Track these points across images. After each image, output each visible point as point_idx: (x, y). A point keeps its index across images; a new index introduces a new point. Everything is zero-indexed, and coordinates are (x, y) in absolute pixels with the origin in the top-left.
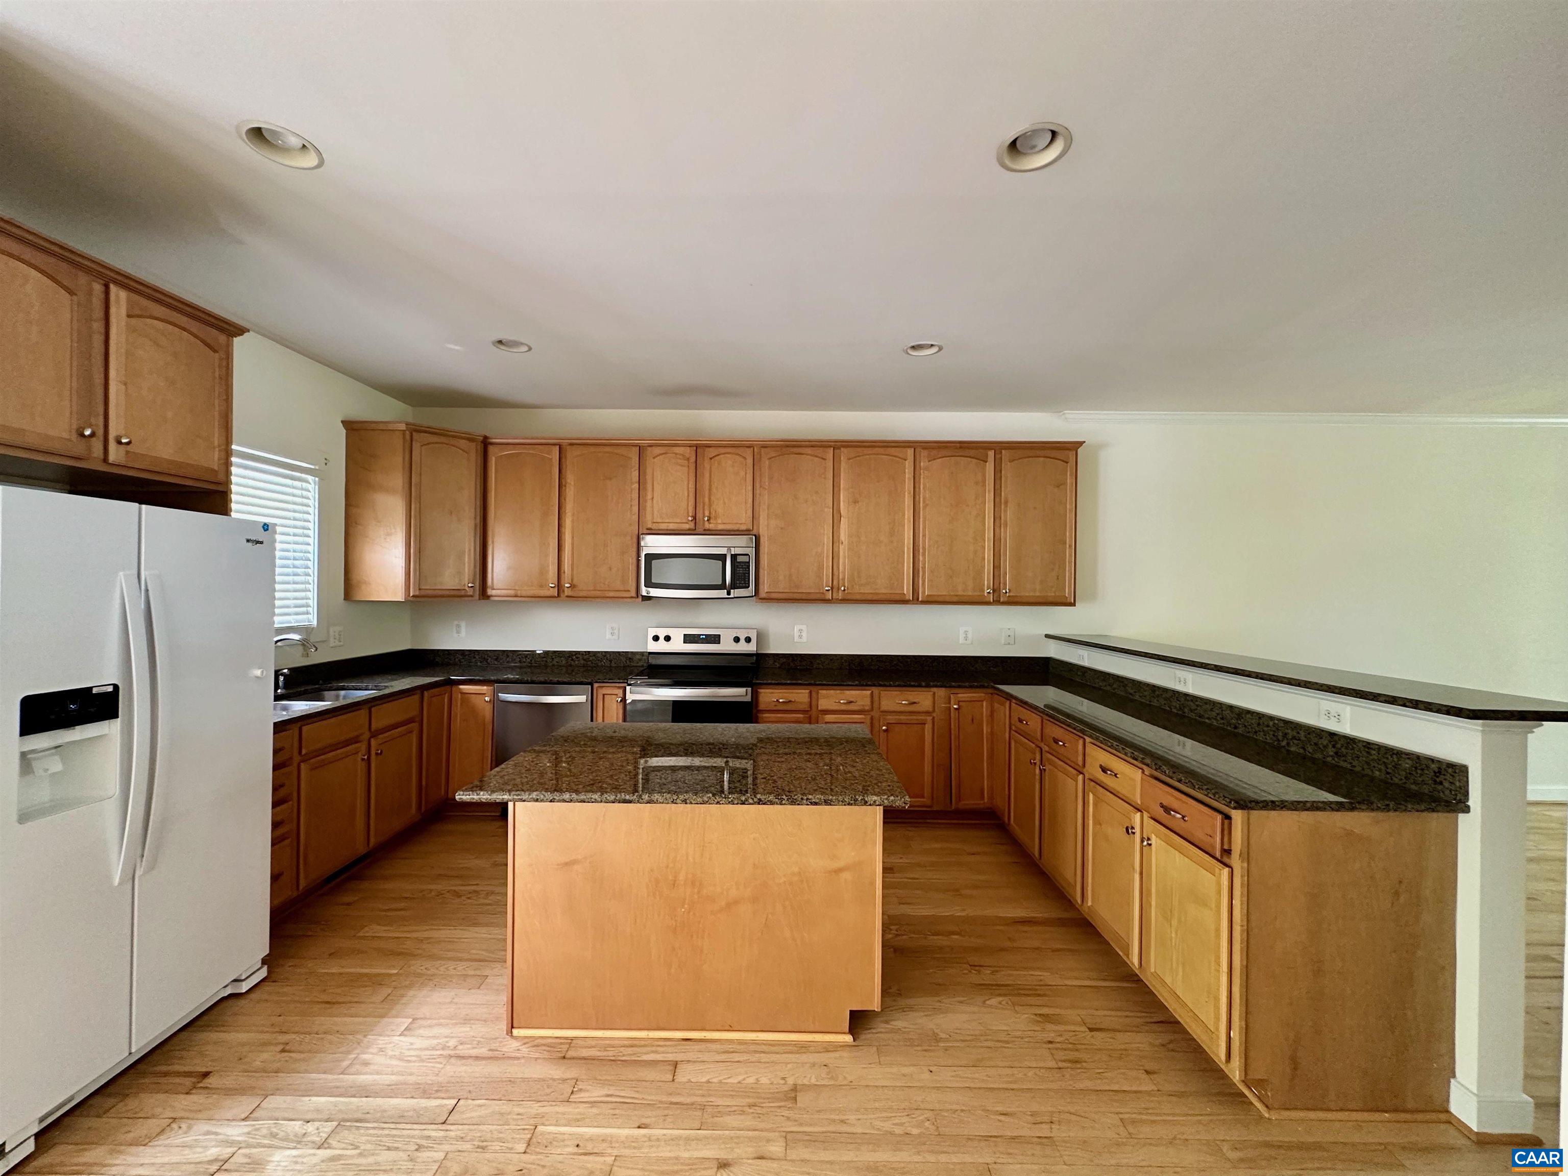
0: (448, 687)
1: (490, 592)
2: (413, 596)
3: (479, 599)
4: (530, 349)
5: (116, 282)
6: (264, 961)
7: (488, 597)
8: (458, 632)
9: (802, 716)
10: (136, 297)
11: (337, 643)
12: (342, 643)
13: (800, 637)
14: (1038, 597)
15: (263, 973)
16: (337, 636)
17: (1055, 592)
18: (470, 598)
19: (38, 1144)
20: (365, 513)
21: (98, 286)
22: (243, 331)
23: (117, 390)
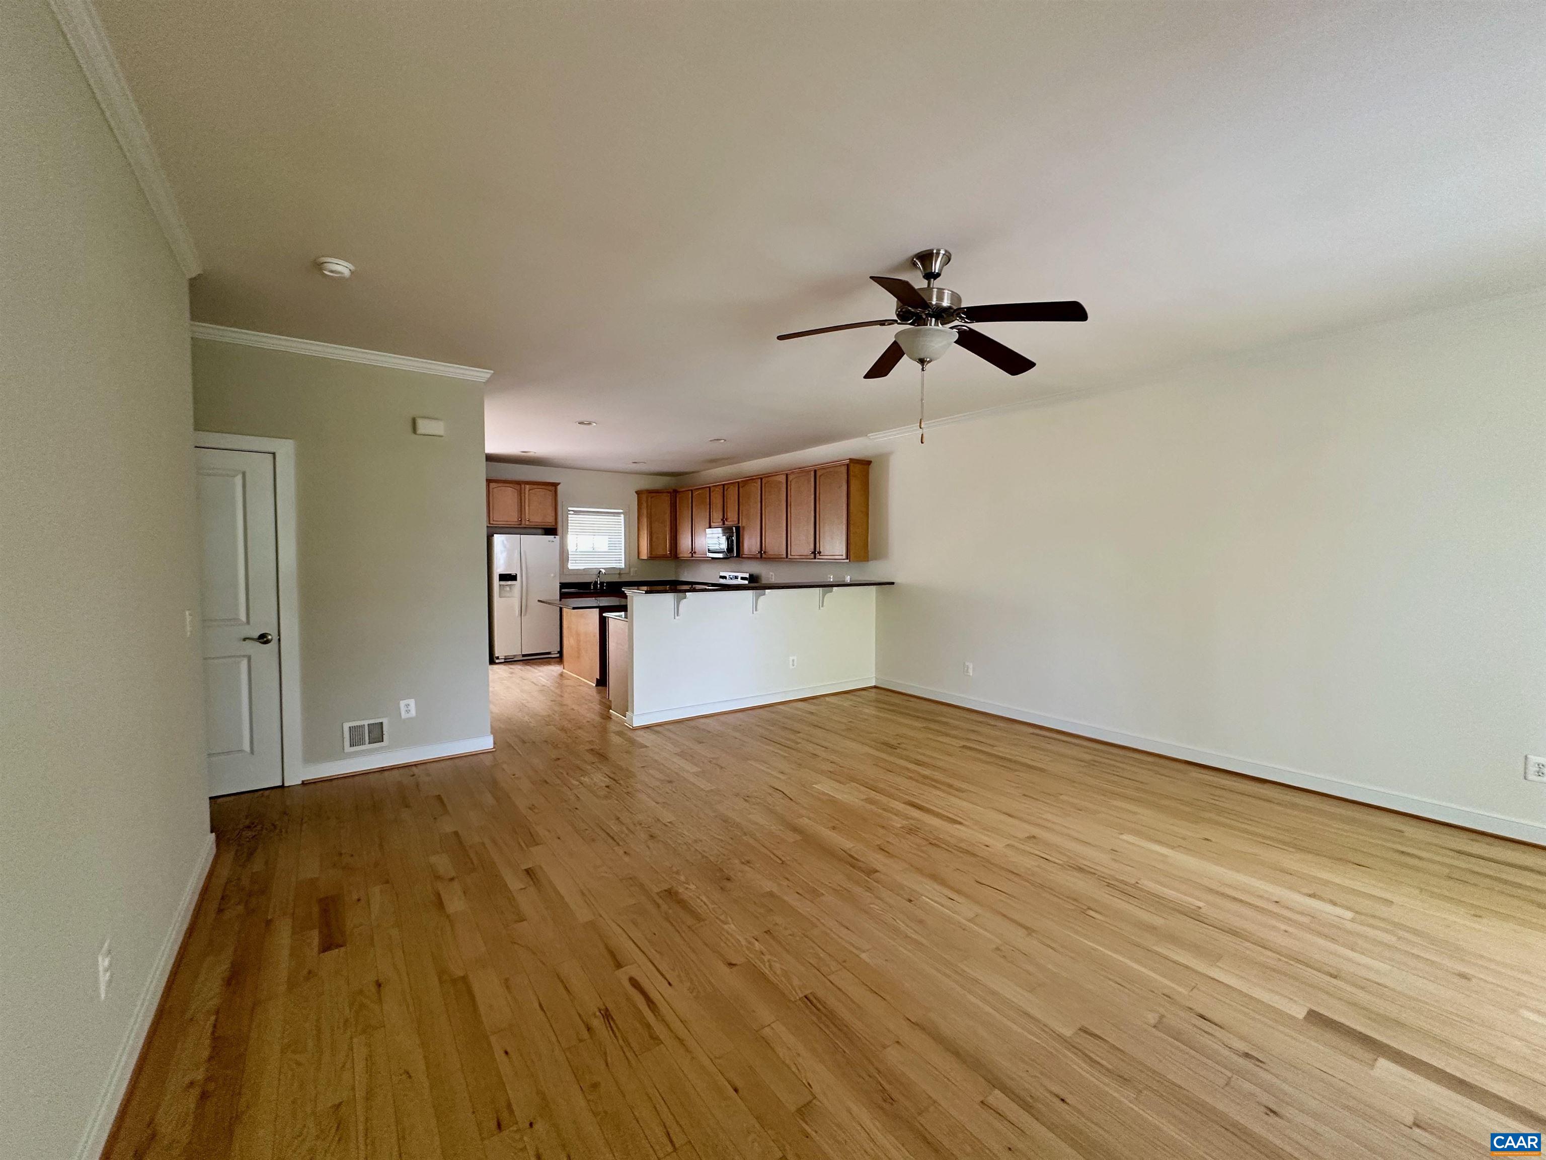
1: (677, 556)
2: (651, 557)
3: (673, 559)
5: (527, 484)
7: (678, 558)
10: (531, 485)
18: (670, 559)
19: (505, 662)
20: (640, 526)
21: (523, 486)
22: (559, 484)
23: (527, 508)
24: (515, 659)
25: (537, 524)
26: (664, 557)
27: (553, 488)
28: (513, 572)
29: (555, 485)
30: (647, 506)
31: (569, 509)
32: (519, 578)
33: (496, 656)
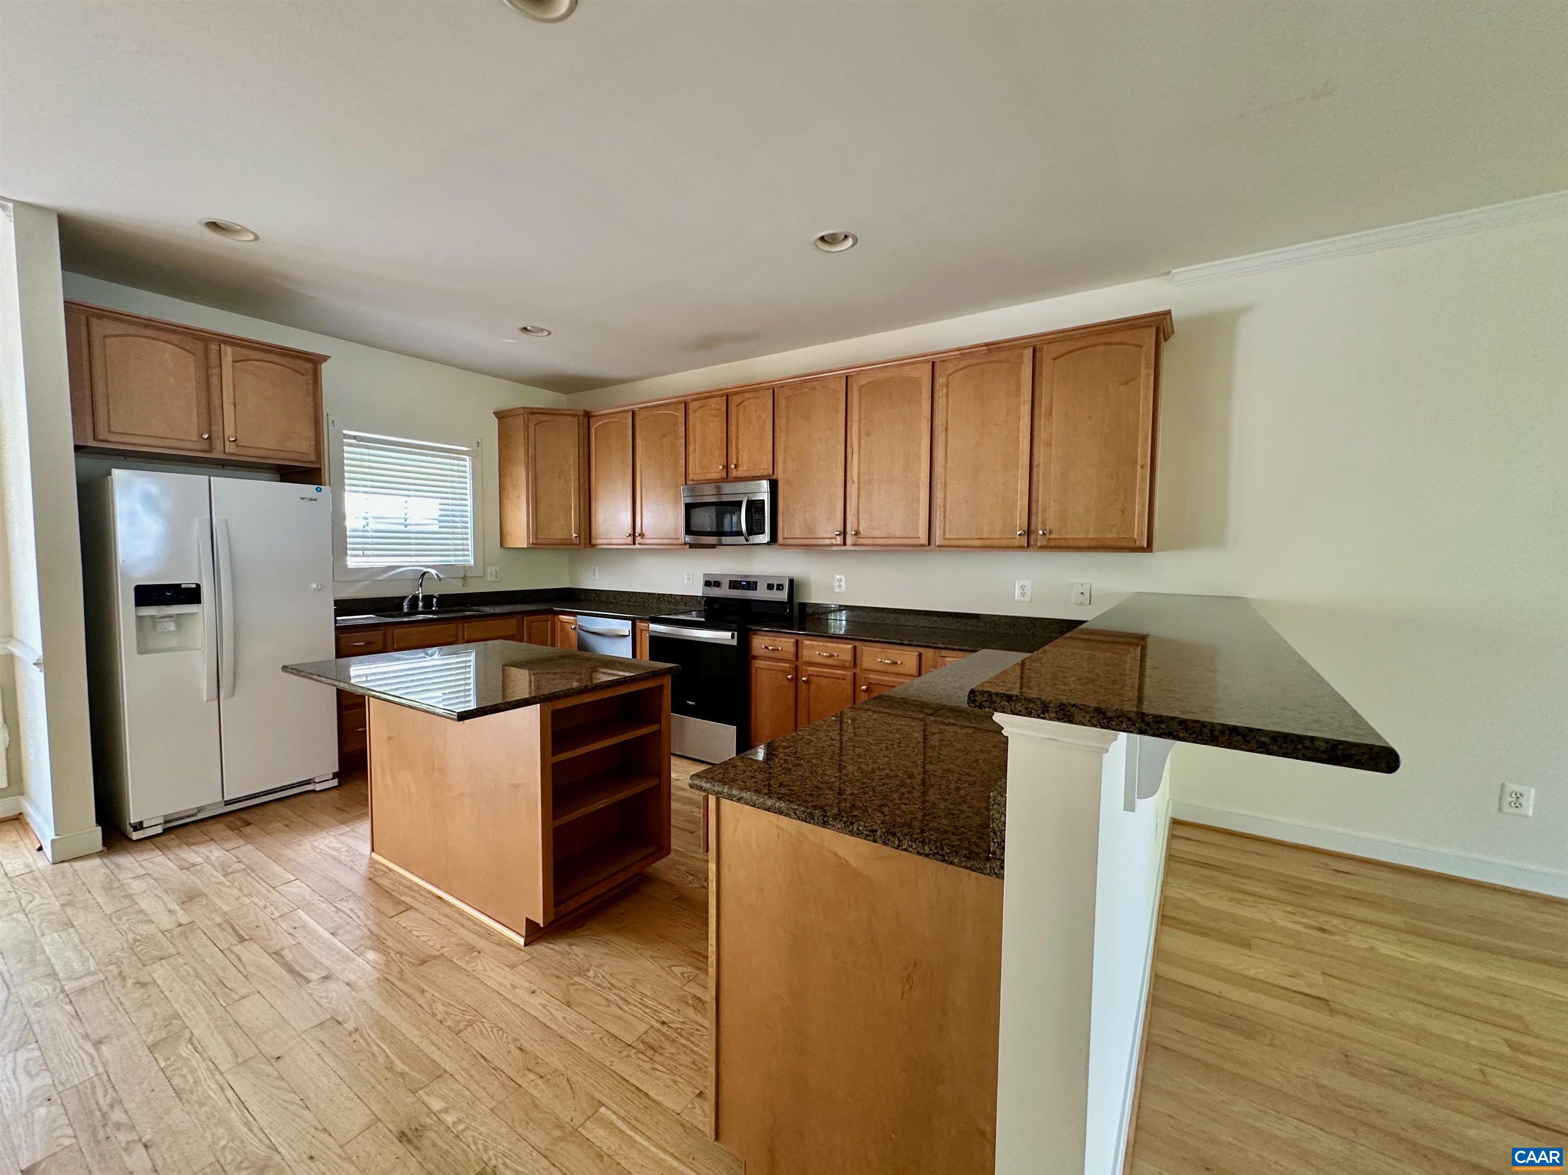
0: (550, 616)
1: (593, 542)
2: (532, 544)
3: (585, 547)
4: (550, 333)
5: (226, 343)
6: (335, 776)
7: (594, 546)
8: (594, 575)
9: (787, 665)
10: (239, 349)
11: (494, 579)
12: (498, 579)
13: (840, 586)
14: (1091, 539)
15: (335, 782)
16: (494, 574)
17: (1118, 533)
18: (577, 547)
19: (166, 831)
20: (508, 481)
21: (214, 347)
22: (325, 358)
23: (228, 408)
24: (200, 816)
25: (265, 453)
26: (564, 545)
27: (309, 366)
28: (187, 580)
29: (315, 361)
30: (527, 439)
31: (345, 432)
32: (206, 593)
33: (133, 820)
